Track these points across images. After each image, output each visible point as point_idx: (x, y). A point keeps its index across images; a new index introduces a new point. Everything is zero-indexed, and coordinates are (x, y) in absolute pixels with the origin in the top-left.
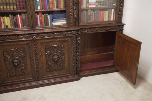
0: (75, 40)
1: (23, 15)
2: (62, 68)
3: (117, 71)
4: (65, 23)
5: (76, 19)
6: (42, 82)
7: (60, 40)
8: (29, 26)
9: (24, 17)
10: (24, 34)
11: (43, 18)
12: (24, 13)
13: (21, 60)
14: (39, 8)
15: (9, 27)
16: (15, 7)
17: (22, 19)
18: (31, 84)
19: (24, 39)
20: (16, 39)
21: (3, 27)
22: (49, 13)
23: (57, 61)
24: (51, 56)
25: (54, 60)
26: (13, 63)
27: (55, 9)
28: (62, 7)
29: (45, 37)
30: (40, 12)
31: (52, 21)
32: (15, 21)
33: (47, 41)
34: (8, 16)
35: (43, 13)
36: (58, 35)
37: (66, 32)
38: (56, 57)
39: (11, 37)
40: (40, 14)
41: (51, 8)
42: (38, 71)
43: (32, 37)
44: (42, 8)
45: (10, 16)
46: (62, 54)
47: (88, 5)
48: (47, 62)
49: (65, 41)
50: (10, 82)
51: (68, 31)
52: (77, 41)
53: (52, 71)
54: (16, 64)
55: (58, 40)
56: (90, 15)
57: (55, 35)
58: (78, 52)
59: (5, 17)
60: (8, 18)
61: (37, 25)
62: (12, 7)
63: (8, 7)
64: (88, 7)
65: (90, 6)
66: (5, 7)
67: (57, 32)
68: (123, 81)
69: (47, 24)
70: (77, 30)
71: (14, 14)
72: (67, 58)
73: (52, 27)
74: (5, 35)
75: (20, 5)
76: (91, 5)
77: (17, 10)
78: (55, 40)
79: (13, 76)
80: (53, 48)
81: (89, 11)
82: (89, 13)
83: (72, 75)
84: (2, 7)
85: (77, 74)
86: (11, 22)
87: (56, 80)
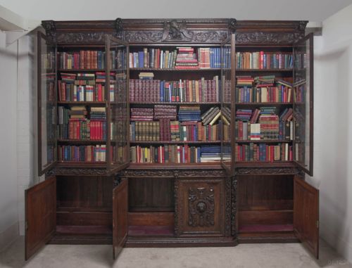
0: (230, 183)
1: (166, 146)
2: (211, 223)
3: (299, 241)
6: (179, 240)
7: (209, 181)
9: (166, 149)
10: (164, 170)
11: (189, 151)
12: (168, 144)
14: (185, 139)
15: (149, 161)
16: (158, 138)
17: (164, 152)
18: (165, 241)
19: (163, 176)
20: (154, 175)
21: (142, 161)
22: (197, 145)
23: (203, 211)
24: (196, 202)
25: (199, 209)
27: (205, 141)
28: (214, 138)
29: (189, 176)
30: (186, 143)
31: (200, 155)
32: (156, 154)
33: (191, 181)
34: (149, 148)
35: (190, 145)
36: (206, 174)
37: (217, 171)
38: (201, 205)
39: (149, 173)
40: (186, 146)
41: (200, 139)
43: (174, 173)
44: (188, 139)
45: (151, 147)
46: (210, 201)
47: (249, 136)
48: (189, 211)
49: (216, 184)
51: (220, 170)
52: (232, 185)
53: (196, 226)
55: (206, 180)
56: (253, 151)
57: (203, 174)
58: (235, 202)
59: (146, 149)
60: (149, 150)
62: (154, 138)
63: (151, 138)
64: (250, 140)
65: (252, 139)
66: (147, 137)
67: (205, 170)
68: (306, 256)
69: (193, 160)
71: (156, 146)
72: (217, 208)
73: (200, 163)
74: (142, 170)
75: (164, 136)
76: (253, 136)
77: (160, 140)
78: (201, 181)
80: (200, 191)
81: (251, 144)
82: (252, 148)
83: (225, 236)
84: (144, 137)
85: (232, 236)
86: (152, 153)
87: (200, 241)
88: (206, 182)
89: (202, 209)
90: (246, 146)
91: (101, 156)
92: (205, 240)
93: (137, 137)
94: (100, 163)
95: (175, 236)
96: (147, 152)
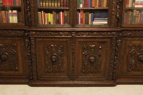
0: (115, 42)
1: (65, 12)
2: (98, 71)
4: (106, 23)
5: (118, 19)
6: (76, 82)
7: (99, 40)
8: (69, 23)
9: (66, 15)
10: (64, 31)
11: (84, 16)
12: (67, 10)
13: (59, 57)
14: (81, 6)
15: (52, 23)
16: (59, 4)
17: (64, 16)
18: (65, 82)
19: (63, 36)
20: (57, 35)
21: (46, 23)
22: (91, 11)
23: (93, 63)
24: (88, 56)
25: (90, 61)
26: (51, 59)
27: (97, 7)
28: (104, 6)
29: (84, 36)
30: (82, 9)
31: (93, 20)
32: (58, 18)
33: (85, 40)
34: (51, 13)
35: (85, 11)
36: (97, 35)
37: (105, 33)
38: (92, 58)
39: (52, 33)
40: (82, 12)
41: (93, 6)
42: (73, 70)
43: (72, 34)
44: (84, 6)
45: (53, 12)
46: (99, 56)
47: (134, 4)
48: (83, 62)
49: (104, 42)
50: (47, 78)
51: (108, 32)
52: (116, 43)
53: (88, 73)
54: (54, 60)
55: (97, 40)
56: (136, 17)
57: (94, 35)
58: (117, 56)
59: (49, 14)
60: (52, 15)
61: (77, 23)
62: (56, 4)
64: (134, 7)
65: (136, 6)
66: (50, 4)
67: (96, 31)
69: (87, 23)
70: (118, 32)
71: (58, 11)
72: (104, 60)
73: (92, 26)
74: (47, 31)
75: (63, 3)
76: (137, 4)
77: (61, 7)
78: (93, 40)
79: (50, 72)
80: (91, 48)
81: (135, 11)
82: (134, 14)
83: (107, 80)
84: (47, 4)
85: (113, 79)
86: (54, 18)
87: (90, 83)
88: (96, 41)
89: (92, 61)
90: (130, 12)
91: (14, 19)
92: (94, 83)
93: (41, 4)
94: (13, 24)
95: (73, 80)
96: (50, 17)
